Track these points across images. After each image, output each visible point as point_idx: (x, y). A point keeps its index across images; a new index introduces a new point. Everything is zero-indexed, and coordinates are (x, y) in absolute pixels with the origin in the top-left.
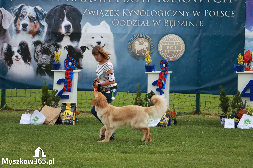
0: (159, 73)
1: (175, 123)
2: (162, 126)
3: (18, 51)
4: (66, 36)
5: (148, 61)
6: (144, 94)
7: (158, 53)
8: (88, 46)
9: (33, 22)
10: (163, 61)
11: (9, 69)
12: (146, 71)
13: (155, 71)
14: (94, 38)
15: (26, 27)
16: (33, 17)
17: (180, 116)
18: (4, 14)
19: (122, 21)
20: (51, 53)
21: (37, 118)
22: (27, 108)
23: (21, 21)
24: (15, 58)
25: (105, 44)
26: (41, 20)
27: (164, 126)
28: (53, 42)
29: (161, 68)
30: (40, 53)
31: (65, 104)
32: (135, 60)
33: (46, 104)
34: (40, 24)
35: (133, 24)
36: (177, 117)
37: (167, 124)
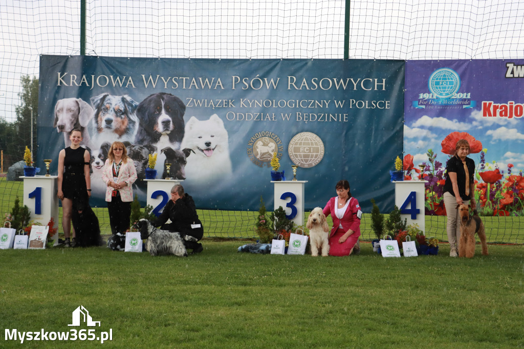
4: (164, 135)
5: (275, 166)
7: (288, 157)
8: (193, 149)
9: (120, 116)
12: (273, 180)
13: (284, 180)
14: (201, 137)
15: (110, 124)
16: (119, 110)
18: (82, 107)
19: (239, 114)
20: (144, 158)
23: (103, 115)
24: (96, 165)
25: (216, 146)
26: (131, 114)
28: (146, 144)
32: (257, 167)
34: (130, 120)
35: (254, 118)
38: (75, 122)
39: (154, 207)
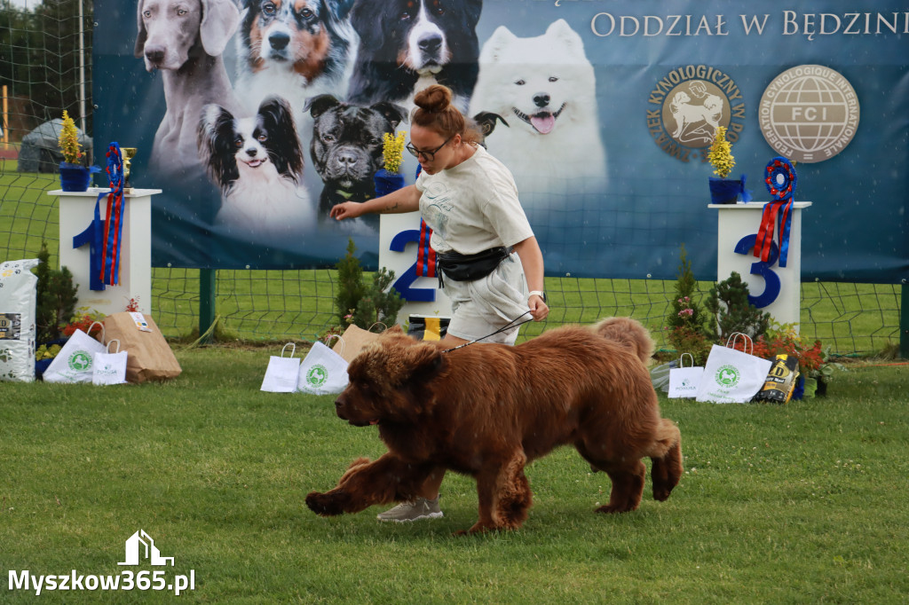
0: (762, 207)
1: (822, 390)
2: (773, 400)
3: (256, 134)
4: (425, 76)
5: (722, 162)
6: (705, 286)
7: (760, 134)
8: (503, 113)
9: (309, 28)
10: (778, 165)
11: (223, 198)
12: (714, 203)
13: (745, 201)
14: (524, 83)
15: (283, 48)
16: (307, 9)
17: (838, 365)
18: (208, 3)
19: (626, 20)
20: (373, 137)
21: (321, 371)
22: (287, 337)
23: (265, 25)
24: (247, 158)
25: (564, 105)
26: (336, 21)
27: (781, 402)
28: (378, 101)
29: (770, 190)
30: (332, 139)
31: (422, 321)
32: (672, 162)
33: (353, 323)
34: (335, 37)
35: (665, 30)
36: (828, 370)
37: (790, 395)
38: (191, 43)
39: (398, 275)
